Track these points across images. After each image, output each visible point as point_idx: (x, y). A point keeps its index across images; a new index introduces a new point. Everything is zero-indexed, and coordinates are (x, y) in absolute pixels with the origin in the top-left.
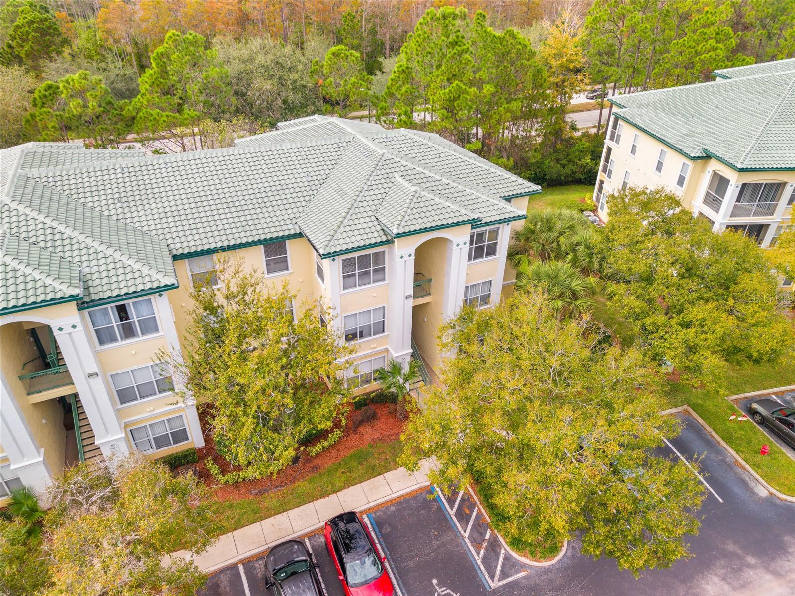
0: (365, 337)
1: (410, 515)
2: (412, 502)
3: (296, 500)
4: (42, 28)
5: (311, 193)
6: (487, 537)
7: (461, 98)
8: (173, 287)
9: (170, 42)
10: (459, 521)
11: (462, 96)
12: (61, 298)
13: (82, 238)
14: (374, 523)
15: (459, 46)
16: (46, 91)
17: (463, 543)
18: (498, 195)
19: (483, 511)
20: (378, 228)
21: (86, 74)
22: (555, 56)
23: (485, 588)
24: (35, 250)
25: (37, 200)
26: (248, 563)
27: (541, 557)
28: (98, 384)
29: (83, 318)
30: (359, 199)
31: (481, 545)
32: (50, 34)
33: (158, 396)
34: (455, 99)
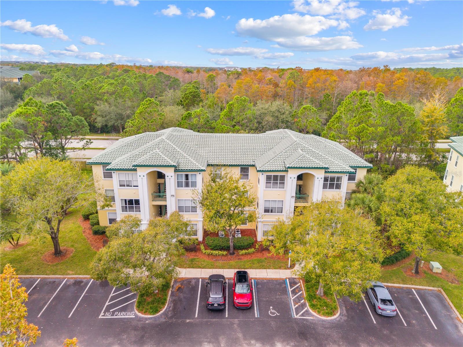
0: (273, 213)
1: (271, 285)
2: (275, 281)
3: (228, 267)
4: (194, 95)
5: (264, 152)
6: (302, 302)
7: (364, 132)
8: (204, 171)
9: (235, 100)
10: (292, 293)
11: (365, 130)
12: (171, 165)
13: (182, 152)
14: (255, 283)
15: (367, 108)
16: (187, 114)
17: (290, 300)
18: (349, 165)
19: (304, 293)
20: (284, 165)
21: (202, 110)
22: (428, 117)
23: (292, 316)
24: (168, 153)
25: (172, 140)
26: (203, 279)
27: (322, 314)
28: (173, 199)
29: (175, 176)
30: (280, 155)
31: (297, 303)
32: (196, 97)
33: (191, 213)
34: (361, 132)
